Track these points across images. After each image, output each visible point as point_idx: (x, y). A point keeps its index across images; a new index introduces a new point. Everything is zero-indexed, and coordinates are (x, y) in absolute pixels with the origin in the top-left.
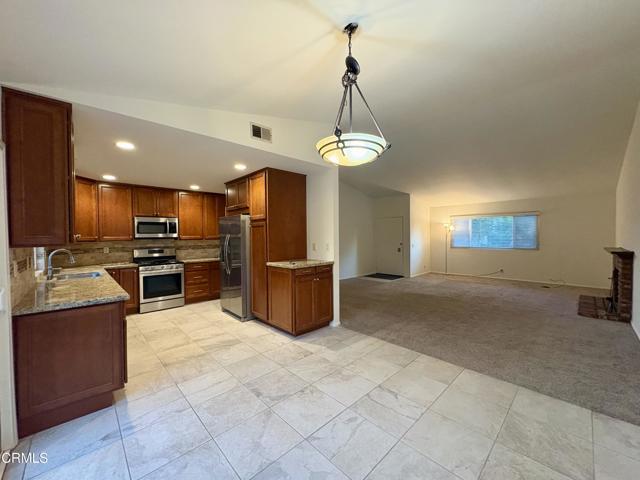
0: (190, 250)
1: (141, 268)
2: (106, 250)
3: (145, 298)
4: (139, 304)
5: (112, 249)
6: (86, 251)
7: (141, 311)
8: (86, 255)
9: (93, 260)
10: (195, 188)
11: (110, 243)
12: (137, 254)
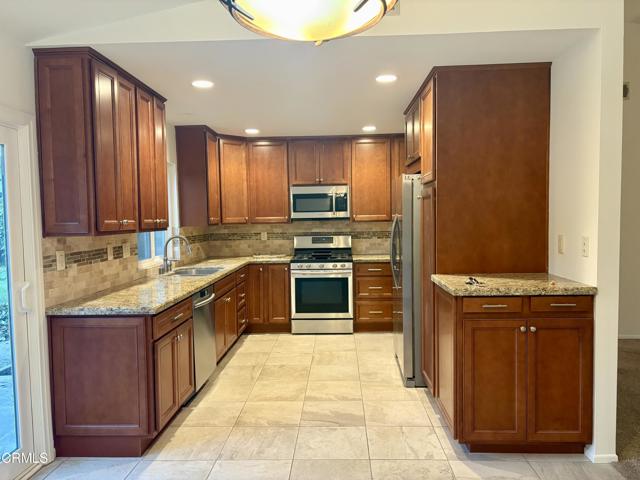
0: (375, 240)
1: (293, 266)
2: (264, 236)
3: (297, 312)
4: (290, 319)
5: (271, 235)
6: (243, 237)
7: (293, 331)
8: (242, 242)
9: (250, 250)
10: (370, 129)
11: (268, 227)
12: (297, 243)
